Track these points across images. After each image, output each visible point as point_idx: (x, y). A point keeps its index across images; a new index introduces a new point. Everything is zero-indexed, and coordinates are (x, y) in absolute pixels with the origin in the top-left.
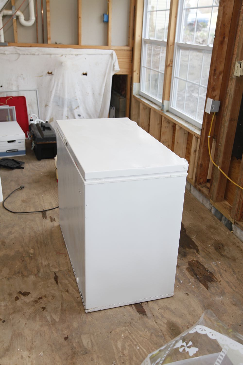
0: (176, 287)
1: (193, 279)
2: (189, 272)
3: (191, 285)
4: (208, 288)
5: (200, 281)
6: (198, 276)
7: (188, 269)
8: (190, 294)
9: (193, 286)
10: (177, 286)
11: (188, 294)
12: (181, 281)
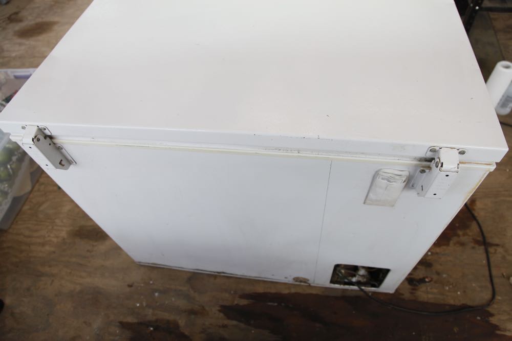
0: (151, 280)
1: (150, 315)
2: (168, 322)
3: (141, 304)
4: (123, 325)
5: (140, 324)
6: (152, 329)
7: (177, 326)
8: (128, 289)
9: (138, 305)
10: (151, 282)
11: (130, 286)
12: (157, 294)
